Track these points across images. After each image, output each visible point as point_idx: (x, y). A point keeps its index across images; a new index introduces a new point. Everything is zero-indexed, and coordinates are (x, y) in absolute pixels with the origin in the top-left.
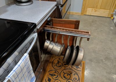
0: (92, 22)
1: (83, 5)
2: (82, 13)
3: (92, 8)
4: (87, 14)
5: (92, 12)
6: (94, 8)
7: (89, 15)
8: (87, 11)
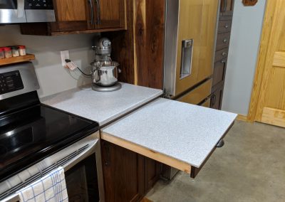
0: (272, 142)
1: (252, 99)
2: (249, 118)
3: (275, 108)
4: (264, 120)
5: (275, 116)
6: (280, 109)
7: (270, 123)
8: (263, 115)
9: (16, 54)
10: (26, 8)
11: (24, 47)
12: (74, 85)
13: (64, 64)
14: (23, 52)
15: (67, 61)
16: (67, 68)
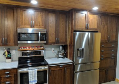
9: (41, 48)
10: (41, 40)
11: (43, 47)
12: (55, 56)
13: (52, 51)
14: (42, 48)
15: (53, 50)
16: (53, 52)
